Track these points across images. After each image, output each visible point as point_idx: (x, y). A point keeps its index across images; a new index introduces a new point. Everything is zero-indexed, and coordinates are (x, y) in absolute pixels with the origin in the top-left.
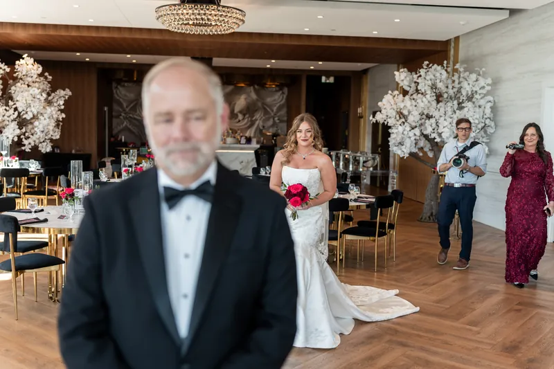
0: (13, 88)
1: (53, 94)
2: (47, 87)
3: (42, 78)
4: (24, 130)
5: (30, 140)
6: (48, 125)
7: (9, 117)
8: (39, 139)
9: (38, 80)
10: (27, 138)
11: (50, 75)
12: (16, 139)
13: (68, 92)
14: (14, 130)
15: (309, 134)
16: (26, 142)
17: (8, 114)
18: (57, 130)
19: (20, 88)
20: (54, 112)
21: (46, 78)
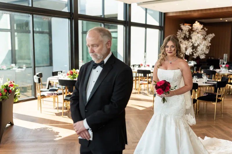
0: (192, 34)
1: (207, 36)
2: (205, 33)
3: (203, 30)
4: (194, 50)
5: (196, 54)
6: (203, 48)
7: (189, 45)
8: (200, 53)
9: (201, 31)
10: (196, 53)
11: (206, 28)
12: (191, 53)
13: (213, 35)
14: (190, 50)
15: (173, 49)
16: (195, 54)
17: (189, 44)
18: (207, 50)
19: (194, 34)
20: (206, 43)
21: (205, 30)
